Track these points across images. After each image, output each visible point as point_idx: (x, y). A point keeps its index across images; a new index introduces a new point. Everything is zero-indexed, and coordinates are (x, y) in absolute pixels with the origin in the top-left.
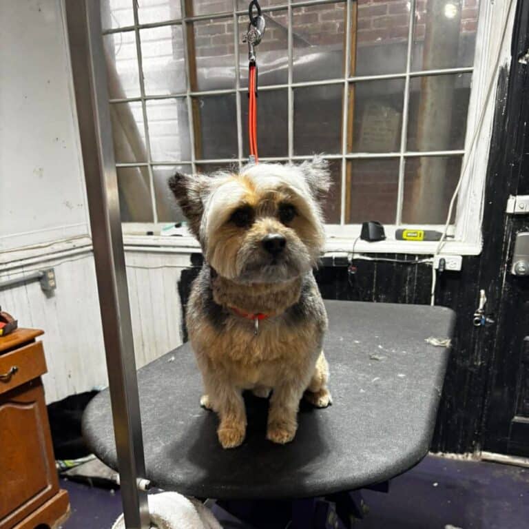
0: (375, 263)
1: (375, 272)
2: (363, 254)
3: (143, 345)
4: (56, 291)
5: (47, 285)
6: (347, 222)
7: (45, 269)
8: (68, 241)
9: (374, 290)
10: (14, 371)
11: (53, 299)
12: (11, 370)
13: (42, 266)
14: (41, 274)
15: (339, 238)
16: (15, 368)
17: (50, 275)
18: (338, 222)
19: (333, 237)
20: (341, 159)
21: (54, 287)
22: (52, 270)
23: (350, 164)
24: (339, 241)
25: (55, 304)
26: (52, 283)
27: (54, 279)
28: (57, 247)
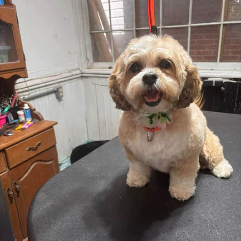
0: (238, 84)
1: (238, 89)
2: (231, 79)
3: (105, 125)
4: (63, 98)
5: (59, 95)
6: (221, 61)
7: (58, 87)
8: (69, 72)
9: (236, 100)
10: (39, 144)
11: (62, 102)
12: (38, 144)
13: (56, 85)
14: (56, 89)
15: (216, 70)
16: (40, 143)
17: (60, 90)
18: (216, 61)
19: (212, 69)
20: (220, 25)
21: (62, 96)
22: (61, 88)
23: (225, 27)
24: (216, 71)
25: (63, 105)
26: (61, 94)
27: (62, 92)
28: (63, 75)
